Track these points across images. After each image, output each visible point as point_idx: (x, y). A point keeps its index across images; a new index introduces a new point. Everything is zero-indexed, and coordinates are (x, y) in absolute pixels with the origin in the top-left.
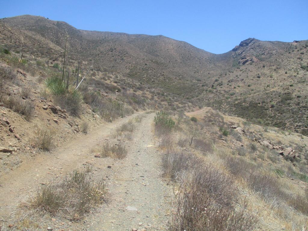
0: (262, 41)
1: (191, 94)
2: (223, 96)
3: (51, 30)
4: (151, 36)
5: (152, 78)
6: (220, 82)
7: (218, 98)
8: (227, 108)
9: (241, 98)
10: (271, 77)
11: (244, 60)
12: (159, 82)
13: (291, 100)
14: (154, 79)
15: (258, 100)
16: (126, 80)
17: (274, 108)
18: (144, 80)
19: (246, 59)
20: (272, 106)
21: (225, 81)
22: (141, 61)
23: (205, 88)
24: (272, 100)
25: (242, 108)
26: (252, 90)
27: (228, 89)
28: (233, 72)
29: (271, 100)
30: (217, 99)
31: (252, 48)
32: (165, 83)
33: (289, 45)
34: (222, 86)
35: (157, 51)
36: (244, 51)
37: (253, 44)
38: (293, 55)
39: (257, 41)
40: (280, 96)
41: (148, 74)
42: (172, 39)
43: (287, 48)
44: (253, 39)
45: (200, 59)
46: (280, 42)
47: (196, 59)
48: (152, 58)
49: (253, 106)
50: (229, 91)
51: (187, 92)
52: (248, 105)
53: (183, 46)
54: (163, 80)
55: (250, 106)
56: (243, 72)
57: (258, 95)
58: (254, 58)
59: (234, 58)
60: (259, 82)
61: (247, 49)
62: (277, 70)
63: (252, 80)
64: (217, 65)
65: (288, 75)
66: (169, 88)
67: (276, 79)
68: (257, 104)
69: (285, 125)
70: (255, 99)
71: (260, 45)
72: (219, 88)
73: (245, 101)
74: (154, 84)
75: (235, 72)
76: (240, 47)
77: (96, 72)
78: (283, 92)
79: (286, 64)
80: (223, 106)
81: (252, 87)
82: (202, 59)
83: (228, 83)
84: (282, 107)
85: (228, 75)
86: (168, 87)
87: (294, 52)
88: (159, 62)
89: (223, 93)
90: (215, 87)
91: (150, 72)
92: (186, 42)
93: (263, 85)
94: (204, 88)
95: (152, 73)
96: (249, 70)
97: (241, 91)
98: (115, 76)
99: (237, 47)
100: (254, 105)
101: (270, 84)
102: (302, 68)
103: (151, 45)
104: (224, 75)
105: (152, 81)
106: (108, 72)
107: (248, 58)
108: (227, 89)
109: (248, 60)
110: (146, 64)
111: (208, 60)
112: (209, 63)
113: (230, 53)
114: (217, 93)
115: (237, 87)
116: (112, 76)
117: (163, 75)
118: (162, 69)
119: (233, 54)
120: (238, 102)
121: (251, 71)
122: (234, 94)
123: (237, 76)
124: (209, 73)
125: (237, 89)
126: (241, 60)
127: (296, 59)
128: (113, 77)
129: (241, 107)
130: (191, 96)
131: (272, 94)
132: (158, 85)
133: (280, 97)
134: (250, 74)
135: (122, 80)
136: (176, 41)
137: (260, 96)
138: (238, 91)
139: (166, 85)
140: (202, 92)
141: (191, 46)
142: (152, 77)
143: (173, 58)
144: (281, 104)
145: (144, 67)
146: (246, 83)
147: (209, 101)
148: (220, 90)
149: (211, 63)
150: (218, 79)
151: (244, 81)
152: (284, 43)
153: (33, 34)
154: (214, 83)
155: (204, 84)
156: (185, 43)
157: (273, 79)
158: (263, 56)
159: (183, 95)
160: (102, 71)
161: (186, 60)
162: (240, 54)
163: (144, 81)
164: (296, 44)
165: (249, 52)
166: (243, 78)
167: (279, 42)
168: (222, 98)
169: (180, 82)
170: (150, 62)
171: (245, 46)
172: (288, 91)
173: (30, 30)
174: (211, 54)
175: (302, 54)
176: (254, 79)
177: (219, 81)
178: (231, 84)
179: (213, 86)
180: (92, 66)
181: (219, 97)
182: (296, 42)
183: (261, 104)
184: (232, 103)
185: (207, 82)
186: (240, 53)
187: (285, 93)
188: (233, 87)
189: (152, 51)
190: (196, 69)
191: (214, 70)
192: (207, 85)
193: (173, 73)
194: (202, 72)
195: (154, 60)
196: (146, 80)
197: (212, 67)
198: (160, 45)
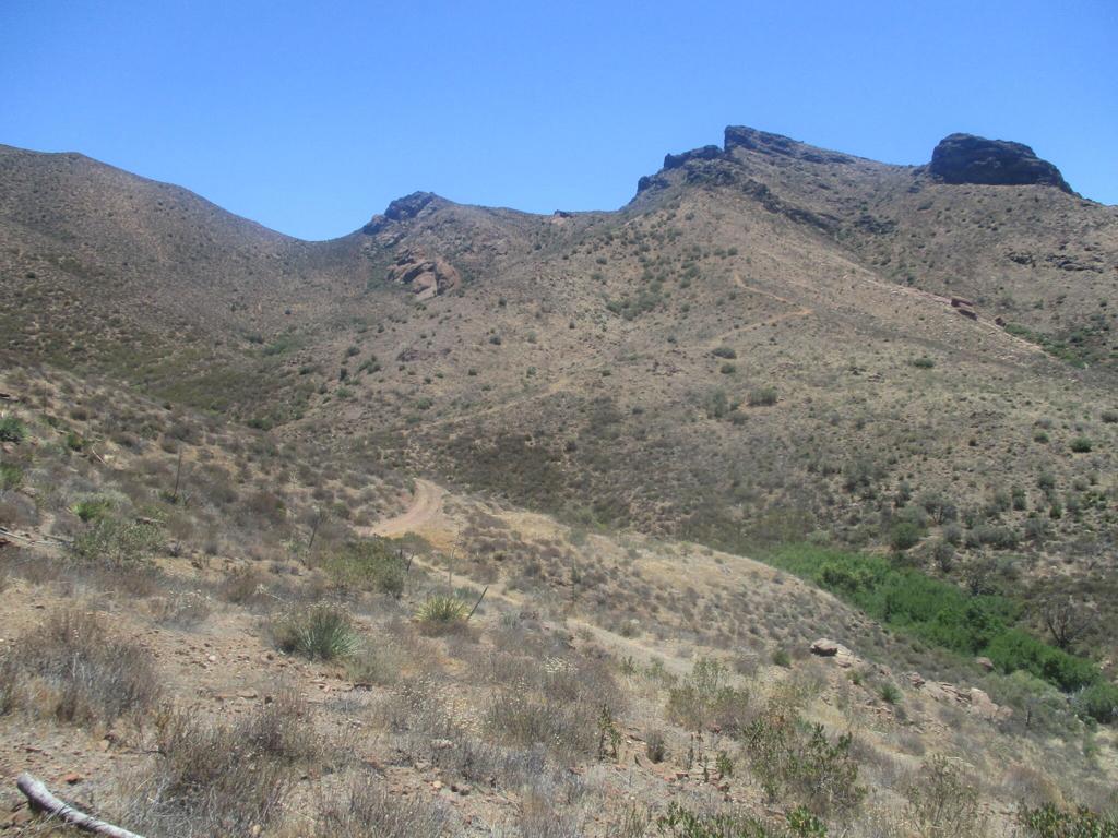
0: (459, 205)
1: (265, 407)
2: (396, 412)
4: (33, 155)
5: (70, 336)
6: (365, 356)
7: (378, 420)
8: (428, 462)
9: (464, 421)
10: (530, 341)
11: (409, 267)
12: (101, 350)
13: (616, 421)
14: (78, 338)
15: (520, 426)
17: (577, 452)
18: (33, 343)
19: (415, 266)
20: (571, 448)
21: (387, 356)
22: (8, 262)
23: (315, 379)
24: (564, 423)
25: (477, 458)
27: (407, 385)
28: (405, 322)
29: (559, 424)
30: (376, 424)
31: (431, 228)
32: (133, 355)
33: (543, 223)
34: (379, 374)
35: (67, 219)
36: (402, 236)
37: (430, 214)
38: (575, 264)
39: (443, 204)
40: (583, 411)
41: (47, 318)
42: (127, 173)
43: (537, 234)
44: (431, 198)
45: (248, 258)
46: (517, 212)
47: (234, 258)
48: (49, 249)
49: (510, 449)
50: (412, 393)
52: (492, 444)
53: (174, 203)
54: (118, 342)
55: (500, 449)
56: (441, 323)
58: (440, 261)
59: (372, 259)
60: (501, 358)
61: (414, 231)
62: (544, 316)
63: (478, 350)
64: (316, 282)
65: (577, 333)
67: (546, 346)
68: (520, 440)
69: (627, 511)
70: (510, 424)
71: (456, 217)
72: (371, 382)
73: (480, 432)
74: (84, 360)
75: (411, 320)
76: (390, 220)
78: (588, 397)
79: (565, 295)
80: (413, 455)
81: (482, 379)
82: (255, 256)
83: (400, 363)
84: (599, 447)
85: (390, 331)
86: (150, 372)
87: (578, 255)
88: (84, 266)
89: (392, 401)
90: (353, 378)
91: (54, 308)
92: (186, 190)
93: (514, 367)
94: (312, 380)
95: (64, 312)
96: (460, 316)
97: (452, 393)
99: (377, 221)
100: (511, 446)
101: (535, 365)
102: (609, 308)
103: (36, 192)
104: (376, 333)
105: (70, 348)
107: (421, 261)
108: (403, 386)
109: (420, 266)
110: (32, 276)
111: (279, 260)
112: (285, 272)
113: (357, 241)
114: (370, 403)
115: (436, 379)
117: (117, 321)
118: (108, 297)
119: (367, 245)
120: (461, 438)
121: (466, 321)
122: (431, 404)
123: (424, 337)
124: (288, 313)
125: (436, 384)
126: (398, 269)
127: (589, 279)
129: (474, 455)
130: (266, 412)
131: (559, 406)
132: (100, 364)
133: (584, 415)
134: (465, 330)
135: (97, 403)
136: (145, 181)
137: (524, 410)
138: (440, 394)
139: (136, 366)
140: (308, 397)
141: (209, 204)
142: (68, 331)
143: (139, 250)
144: (593, 438)
145: (22, 286)
146: (461, 364)
147: (351, 433)
148: (379, 392)
149: (289, 274)
151: (451, 355)
152: (526, 216)
154: (344, 363)
155: (308, 365)
156: (182, 192)
157: (537, 345)
158: (468, 257)
161: (193, 259)
162: (391, 245)
164: (561, 221)
165: (419, 240)
166: (447, 345)
167: (511, 211)
168: (393, 420)
169: (193, 352)
170: (47, 263)
171: (405, 218)
172: (602, 394)
174: (286, 239)
175: (603, 262)
176: (482, 348)
177: (361, 355)
178: (413, 369)
179: (344, 374)
181: (380, 417)
182: (564, 215)
183: (533, 441)
184: (439, 440)
185: (316, 358)
186: (392, 241)
187: (597, 401)
188: (421, 379)
189: (44, 217)
190: (234, 296)
191: (304, 301)
192: (318, 369)
193: (156, 312)
194: (259, 307)
195: (63, 258)
196: (43, 344)
197: (297, 289)
198: (75, 193)
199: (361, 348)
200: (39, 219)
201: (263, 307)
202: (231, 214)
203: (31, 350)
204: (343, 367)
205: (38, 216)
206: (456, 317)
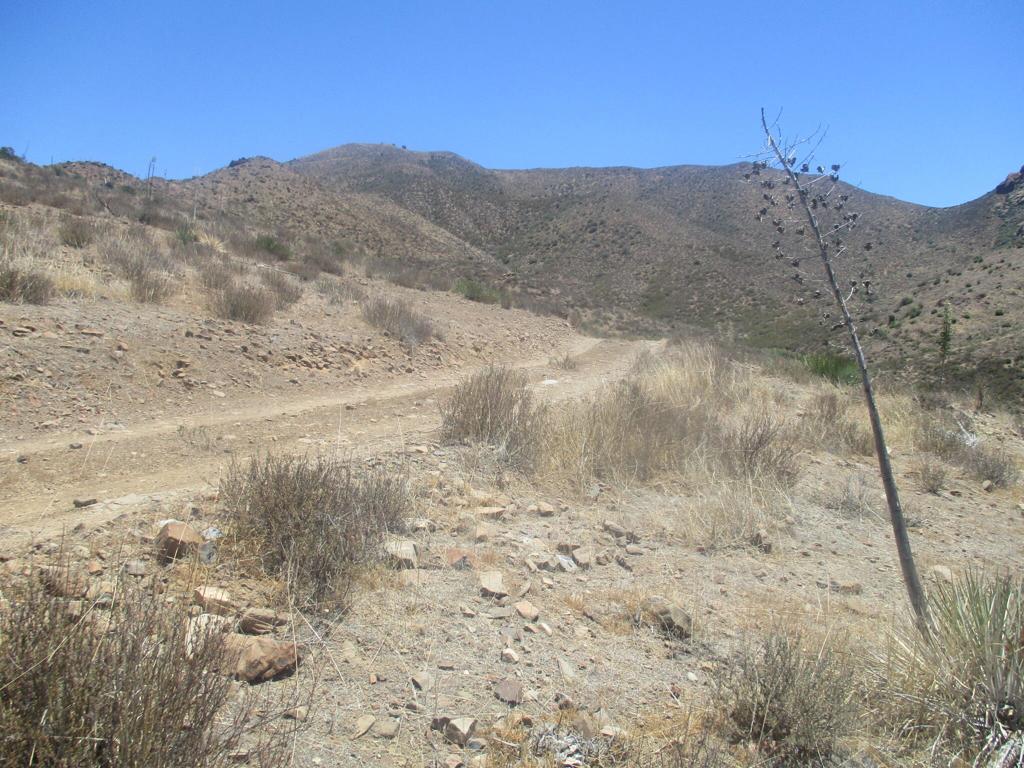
2: (916, 346)
4: (713, 169)
5: (716, 305)
7: (898, 352)
8: (913, 379)
9: (960, 350)
12: (736, 314)
14: (722, 305)
15: (1006, 352)
18: (691, 311)
21: (929, 303)
22: (683, 254)
23: (869, 324)
25: (955, 376)
26: (1007, 325)
27: (933, 325)
28: (959, 274)
30: (896, 355)
32: (758, 316)
34: (917, 318)
35: (735, 216)
41: (703, 292)
45: (880, 231)
48: (715, 242)
49: (988, 371)
50: (935, 331)
51: (814, 340)
52: (975, 367)
54: (750, 308)
55: (979, 370)
56: (990, 272)
57: (1011, 338)
59: (1003, 217)
63: (1014, 294)
64: (941, 245)
66: (767, 330)
68: (1000, 363)
70: (998, 352)
72: (906, 325)
73: (968, 359)
75: (966, 272)
77: (580, 310)
80: (903, 374)
81: (1006, 318)
82: (887, 227)
83: (937, 308)
85: (943, 283)
86: (766, 327)
88: (738, 252)
89: (915, 338)
90: (897, 323)
91: (709, 285)
94: (867, 326)
95: (715, 287)
96: (1010, 265)
97: (973, 330)
98: (617, 315)
99: (1012, 179)
100: (990, 368)
103: (714, 198)
104: (932, 285)
105: (715, 312)
108: (929, 326)
110: (697, 263)
111: (909, 229)
112: (914, 239)
113: (988, 201)
114: (897, 340)
115: (962, 320)
116: (610, 315)
117: (751, 292)
118: (748, 274)
119: (999, 204)
120: (950, 362)
121: (1014, 269)
123: (968, 286)
124: (909, 276)
125: (961, 324)
128: (614, 317)
132: (734, 323)
134: (1010, 275)
135: (632, 323)
137: (1016, 340)
138: (961, 331)
139: (757, 323)
142: (716, 301)
145: (690, 271)
146: (990, 307)
147: (871, 361)
148: (906, 331)
150: (910, 296)
151: (984, 299)
153: (377, 203)
154: (896, 311)
155: (868, 315)
159: (802, 349)
160: (590, 308)
163: (693, 314)
166: (984, 291)
168: (911, 352)
169: (803, 312)
170: (711, 252)
173: (367, 188)
174: (919, 208)
177: (912, 305)
178: (944, 312)
180: (570, 298)
181: (901, 349)
183: (1012, 365)
184: (931, 364)
185: (876, 309)
189: (718, 216)
190: (864, 265)
191: (925, 263)
192: (875, 318)
194: (885, 273)
195: (723, 247)
196: (697, 311)
197: (921, 254)
199: (914, 299)
200: (715, 218)
201: (889, 272)
202: (869, 193)
204: (894, 314)
205: (714, 216)
206: (1006, 266)
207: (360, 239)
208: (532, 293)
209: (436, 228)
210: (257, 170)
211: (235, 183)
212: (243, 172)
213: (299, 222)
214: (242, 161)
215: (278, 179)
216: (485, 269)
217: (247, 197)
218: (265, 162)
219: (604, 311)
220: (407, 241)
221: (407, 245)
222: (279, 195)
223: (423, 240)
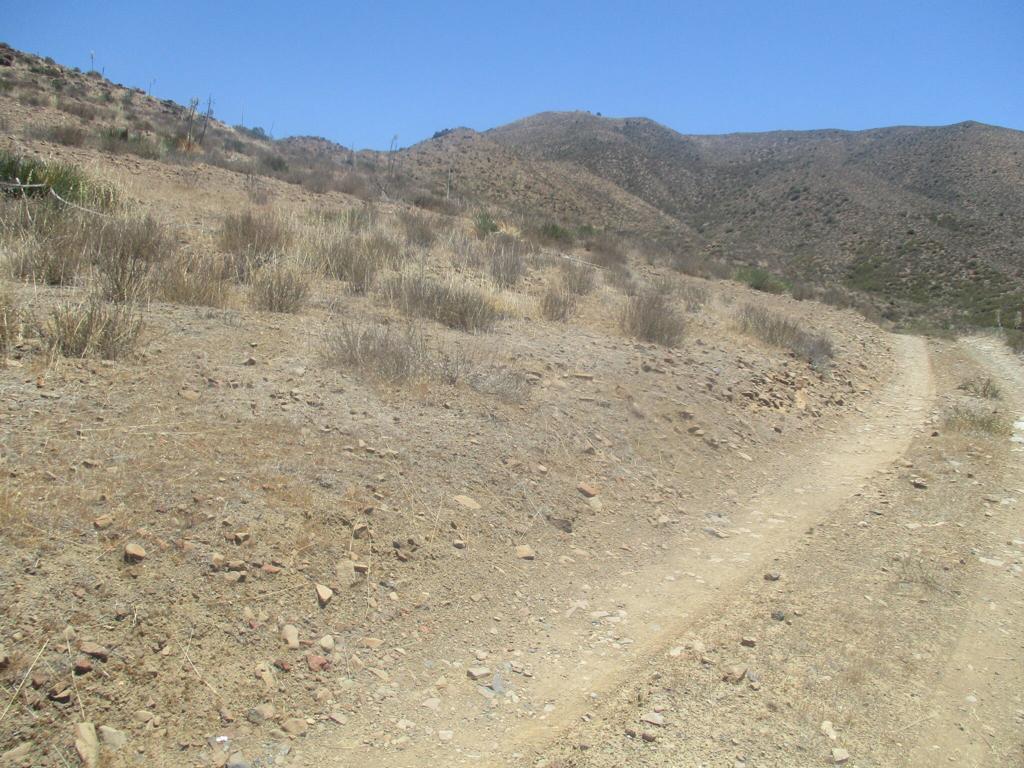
3: (614, 151)
4: (933, 130)
5: (932, 278)
12: (955, 288)
14: (938, 279)
16: (857, 298)
18: (902, 284)
22: (895, 223)
32: (980, 291)
35: (956, 180)
41: (917, 265)
42: (1014, 131)
48: (931, 209)
74: (939, 296)
86: (989, 303)
88: (958, 221)
91: (924, 256)
95: (931, 259)
103: (932, 161)
105: (930, 286)
106: (813, 283)
110: (911, 233)
117: (973, 264)
118: (970, 245)
139: (980, 299)
142: (931, 274)
143: (1017, 200)
145: (902, 241)
153: (571, 171)
163: (904, 288)
170: (928, 221)
173: (562, 156)
180: (778, 271)
189: (936, 182)
193: (1011, 254)
195: (941, 215)
196: (910, 285)
198: (965, 157)
200: (932, 184)
203: (901, 289)
205: (931, 181)
207: (557, 209)
208: (738, 265)
209: (630, 196)
210: (459, 140)
211: (439, 154)
212: (446, 142)
213: (498, 191)
214: (445, 133)
215: (479, 149)
216: (688, 240)
217: (449, 167)
218: (466, 134)
219: (816, 285)
220: (604, 209)
221: (603, 214)
222: (479, 165)
223: (619, 209)
